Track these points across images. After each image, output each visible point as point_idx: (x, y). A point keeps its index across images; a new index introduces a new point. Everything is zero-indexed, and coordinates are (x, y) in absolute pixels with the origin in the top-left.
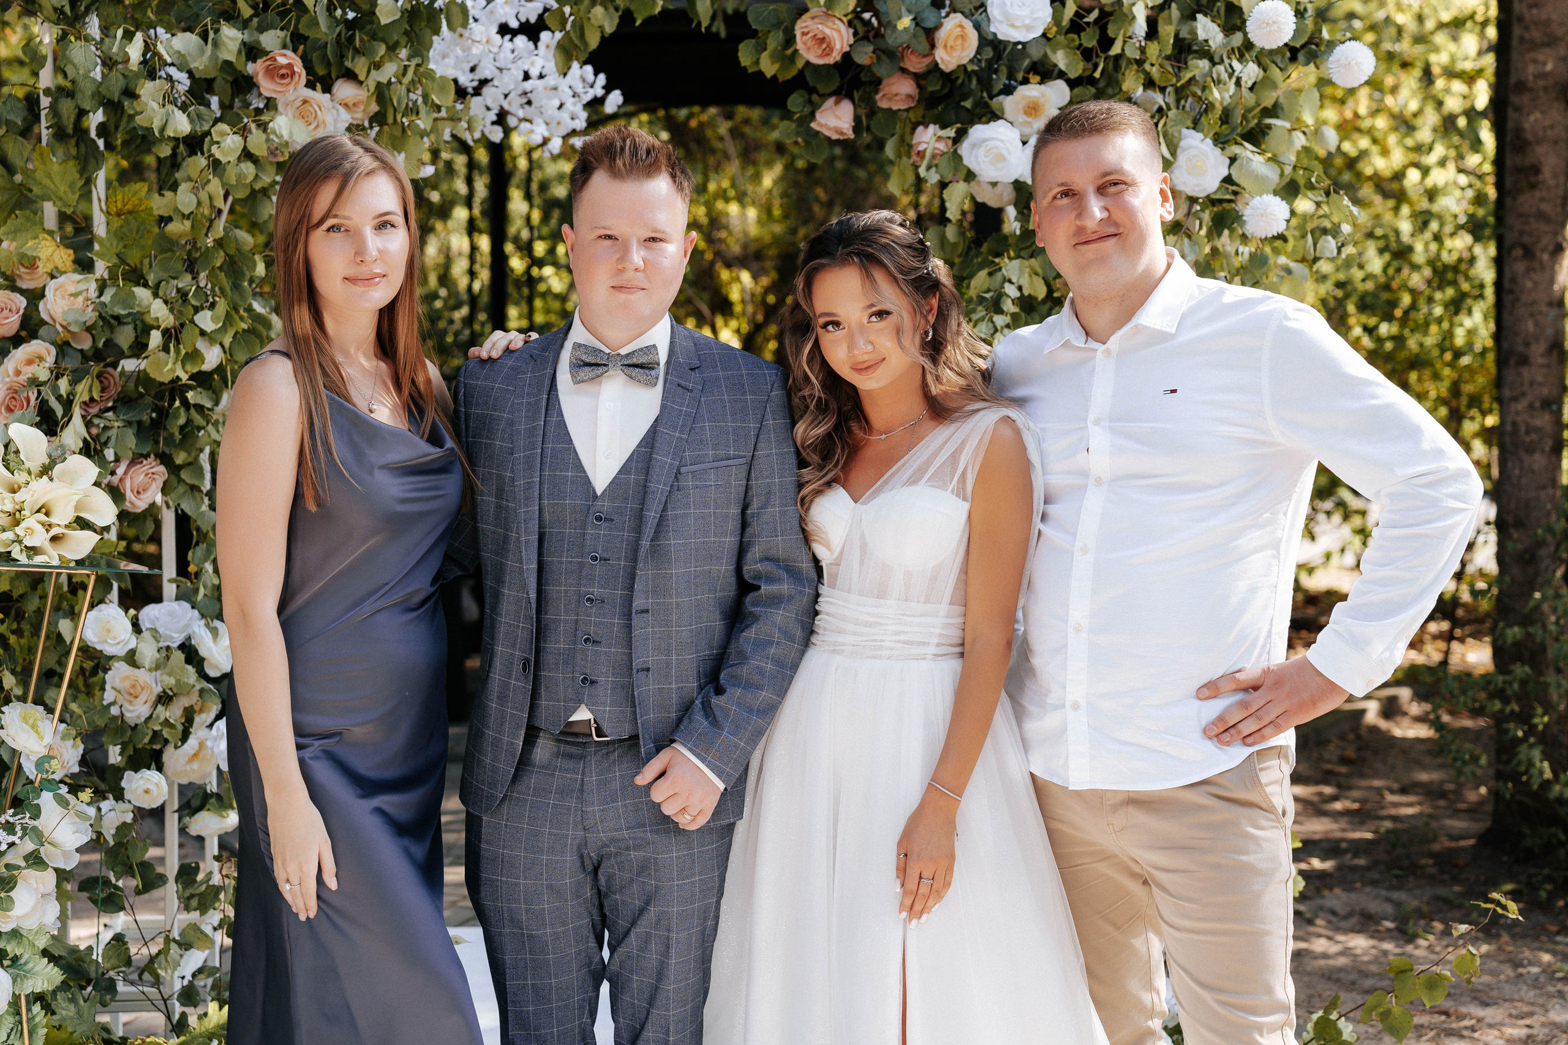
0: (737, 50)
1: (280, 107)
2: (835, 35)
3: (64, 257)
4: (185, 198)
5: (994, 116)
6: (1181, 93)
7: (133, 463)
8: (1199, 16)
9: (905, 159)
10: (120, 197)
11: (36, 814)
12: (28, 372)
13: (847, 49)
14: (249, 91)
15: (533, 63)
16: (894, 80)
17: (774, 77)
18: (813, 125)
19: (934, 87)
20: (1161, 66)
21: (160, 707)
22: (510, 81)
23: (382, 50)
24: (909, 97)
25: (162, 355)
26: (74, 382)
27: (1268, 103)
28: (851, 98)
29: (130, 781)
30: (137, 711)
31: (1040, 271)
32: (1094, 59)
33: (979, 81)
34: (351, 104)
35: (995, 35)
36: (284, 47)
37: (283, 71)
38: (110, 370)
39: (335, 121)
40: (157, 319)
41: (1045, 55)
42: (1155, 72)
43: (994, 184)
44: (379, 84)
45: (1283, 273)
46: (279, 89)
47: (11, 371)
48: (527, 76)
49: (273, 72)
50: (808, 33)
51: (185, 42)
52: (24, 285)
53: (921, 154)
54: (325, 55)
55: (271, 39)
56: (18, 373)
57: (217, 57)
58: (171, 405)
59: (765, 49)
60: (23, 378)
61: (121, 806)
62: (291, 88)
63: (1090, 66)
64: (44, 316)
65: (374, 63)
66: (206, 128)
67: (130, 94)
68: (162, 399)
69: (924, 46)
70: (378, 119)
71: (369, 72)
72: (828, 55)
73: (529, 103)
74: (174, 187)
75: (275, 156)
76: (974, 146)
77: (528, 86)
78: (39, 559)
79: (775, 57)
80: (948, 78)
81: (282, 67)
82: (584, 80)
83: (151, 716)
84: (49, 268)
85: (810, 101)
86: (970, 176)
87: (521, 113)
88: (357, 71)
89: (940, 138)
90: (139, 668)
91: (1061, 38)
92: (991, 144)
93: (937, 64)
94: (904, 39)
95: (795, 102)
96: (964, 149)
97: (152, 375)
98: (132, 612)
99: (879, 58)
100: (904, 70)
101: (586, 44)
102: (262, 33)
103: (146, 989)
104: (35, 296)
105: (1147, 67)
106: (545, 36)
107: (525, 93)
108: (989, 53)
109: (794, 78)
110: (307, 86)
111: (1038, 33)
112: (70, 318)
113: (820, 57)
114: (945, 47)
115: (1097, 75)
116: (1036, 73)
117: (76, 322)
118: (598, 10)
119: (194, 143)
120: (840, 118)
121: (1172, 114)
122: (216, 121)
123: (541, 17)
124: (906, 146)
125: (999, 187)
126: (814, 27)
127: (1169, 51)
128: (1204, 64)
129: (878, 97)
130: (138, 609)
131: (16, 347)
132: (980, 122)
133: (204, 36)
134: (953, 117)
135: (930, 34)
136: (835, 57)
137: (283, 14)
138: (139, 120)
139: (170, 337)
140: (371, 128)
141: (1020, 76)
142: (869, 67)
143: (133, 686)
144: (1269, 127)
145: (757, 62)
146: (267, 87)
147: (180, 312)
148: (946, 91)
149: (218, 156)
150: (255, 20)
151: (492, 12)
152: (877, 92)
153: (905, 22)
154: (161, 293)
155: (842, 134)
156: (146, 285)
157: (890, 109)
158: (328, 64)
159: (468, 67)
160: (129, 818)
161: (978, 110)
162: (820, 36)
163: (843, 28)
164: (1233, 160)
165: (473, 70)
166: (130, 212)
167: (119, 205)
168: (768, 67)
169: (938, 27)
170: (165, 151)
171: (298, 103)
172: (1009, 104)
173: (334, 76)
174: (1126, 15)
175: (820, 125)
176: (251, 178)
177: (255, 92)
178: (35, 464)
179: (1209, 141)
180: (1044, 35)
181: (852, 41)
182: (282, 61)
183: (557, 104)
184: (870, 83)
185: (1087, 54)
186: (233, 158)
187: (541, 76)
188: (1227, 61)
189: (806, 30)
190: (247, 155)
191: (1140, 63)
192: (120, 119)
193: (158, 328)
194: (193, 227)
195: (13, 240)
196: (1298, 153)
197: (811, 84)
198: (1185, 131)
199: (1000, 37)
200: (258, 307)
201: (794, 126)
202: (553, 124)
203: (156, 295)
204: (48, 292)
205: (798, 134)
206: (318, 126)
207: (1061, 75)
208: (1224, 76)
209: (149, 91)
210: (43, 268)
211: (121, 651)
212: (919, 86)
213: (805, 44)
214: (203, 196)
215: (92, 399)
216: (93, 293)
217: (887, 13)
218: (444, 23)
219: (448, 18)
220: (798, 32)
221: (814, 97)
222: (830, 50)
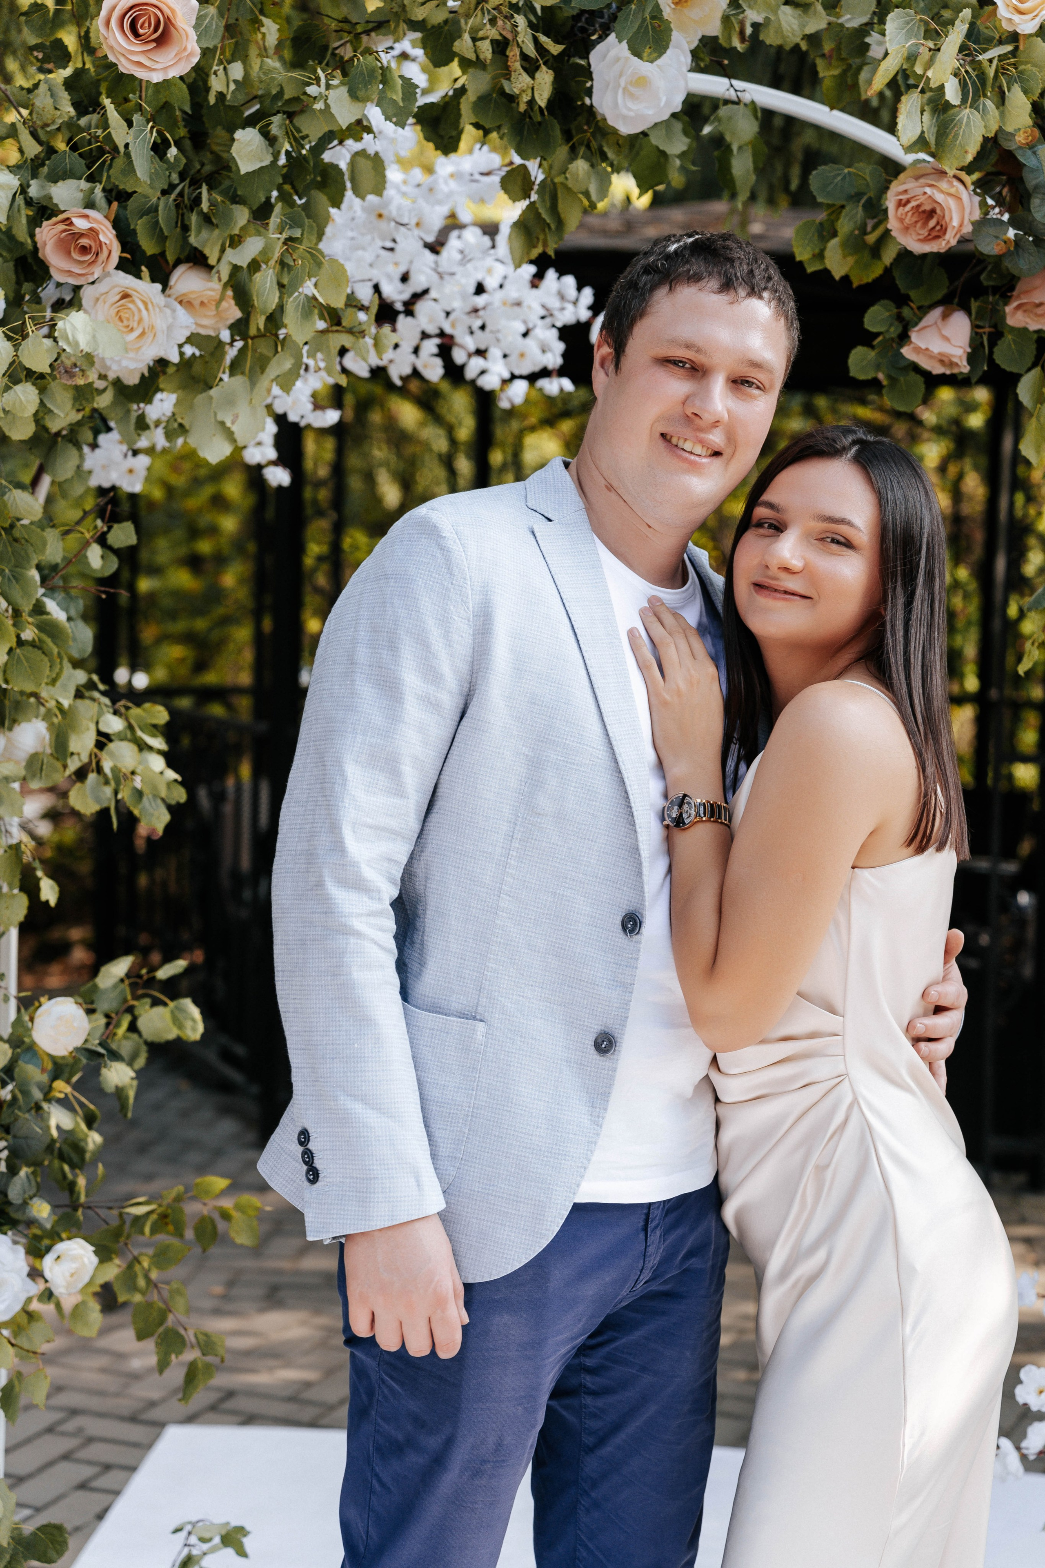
1: (84, 302)
2: (952, 203)
13: (970, 228)
14: (38, 275)
15: (488, 269)
16: (1037, 281)
17: (846, 279)
18: (905, 353)
22: (454, 293)
23: (242, 216)
28: (968, 310)
34: (196, 303)
36: (90, 204)
37: (84, 241)
39: (170, 328)
44: (236, 269)
46: (77, 270)
48: (479, 288)
49: (69, 243)
50: (908, 201)
54: (157, 222)
55: (68, 193)
59: (834, 234)
62: (99, 270)
65: (232, 238)
70: (239, 328)
71: (223, 251)
72: (937, 237)
73: (482, 325)
75: (72, 375)
77: (482, 300)
79: (849, 246)
81: (81, 235)
82: (562, 297)
85: (899, 318)
87: (471, 343)
88: (207, 252)
95: (877, 318)
99: (1016, 245)
101: (560, 221)
102: (55, 182)
109: (876, 281)
110: (122, 268)
113: (925, 240)
118: (580, 165)
120: (947, 339)
126: (920, 191)
129: (1008, 309)
136: (950, 240)
137: (91, 156)
140: (231, 344)
142: (998, 261)
145: (820, 253)
146: (62, 267)
150: (47, 163)
152: (1008, 301)
155: (952, 364)
157: (1026, 330)
158: (162, 239)
159: (394, 271)
162: (927, 207)
163: (963, 194)
165: (401, 276)
168: (838, 262)
171: (113, 297)
173: (171, 258)
175: (918, 350)
176: (31, 408)
181: (977, 217)
182: (81, 224)
183: (521, 327)
184: (995, 290)
187: (499, 290)
189: (904, 197)
190: (20, 371)
197: (903, 291)
200: (55, 610)
201: (876, 354)
202: (516, 360)
205: (880, 365)
206: (143, 333)
213: (901, 220)
218: (348, 185)
219: (353, 180)
220: (890, 202)
221: (906, 312)
222: (940, 231)
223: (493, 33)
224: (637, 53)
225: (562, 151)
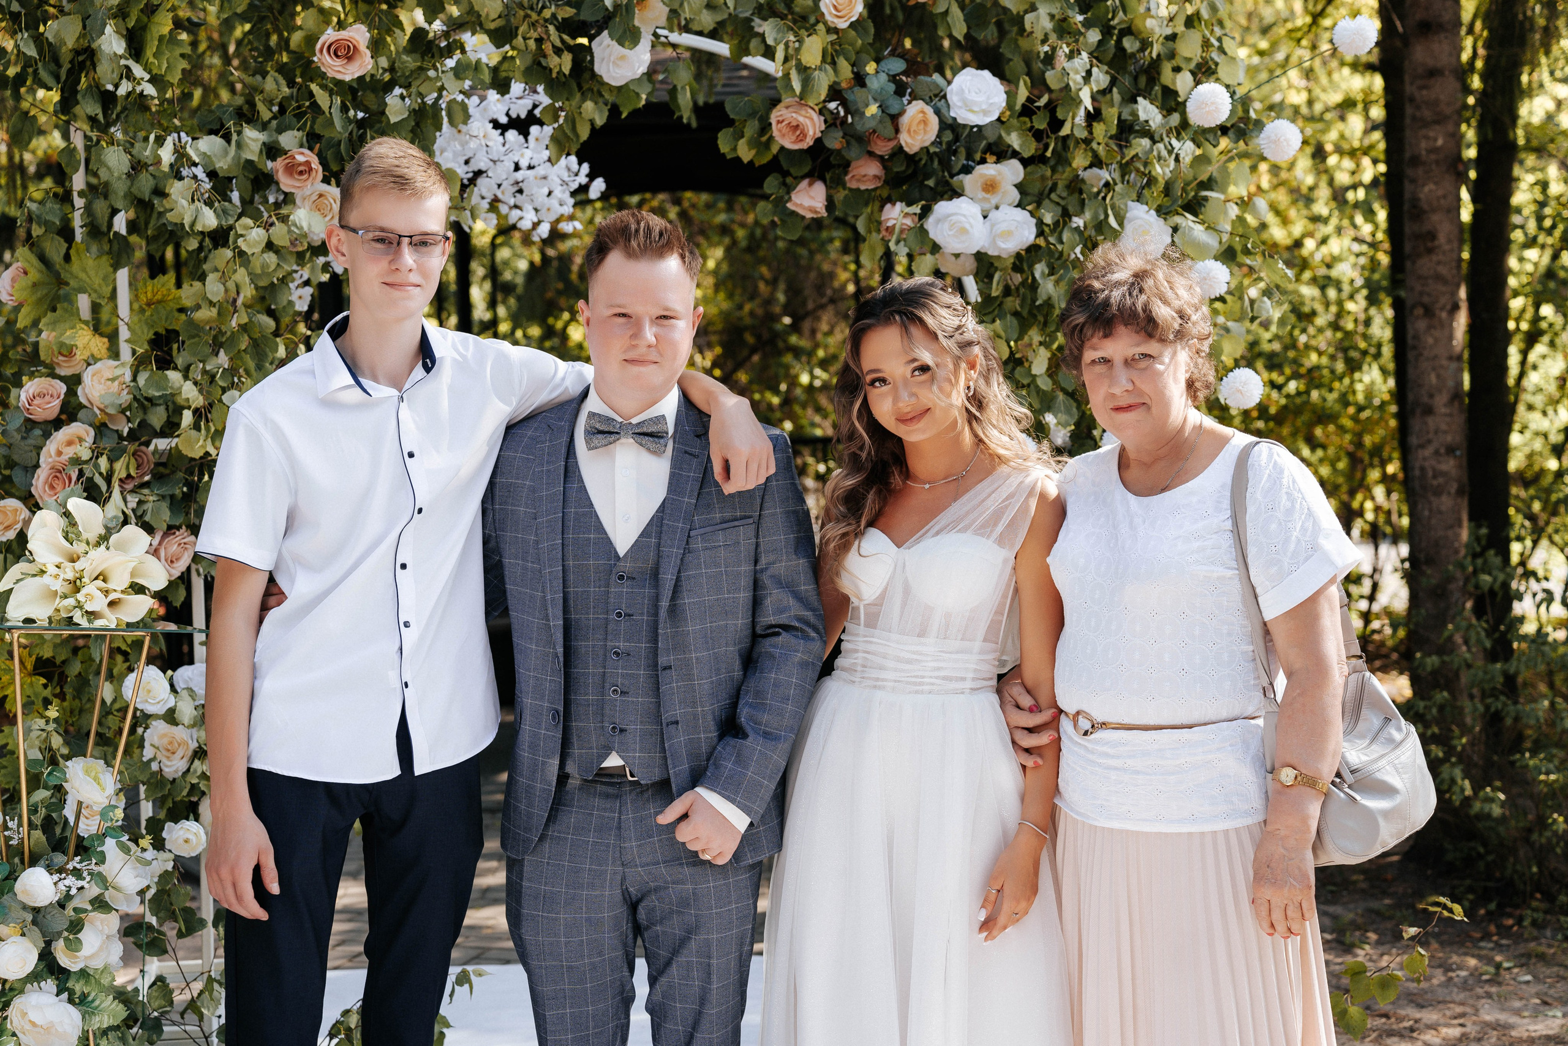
0: (716, 138)
1: (298, 201)
3: (99, 345)
4: (214, 287)
5: (955, 193)
6: (1125, 169)
7: (166, 535)
8: (1140, 99)
9: (874, 234)
10: (150, 288)
11: (102, 860)
12: (69, 452)
13: (819, 135)
14: (268, 187)
15: (522, 155)
16: (861, 162)
17: (751, 162)
18: (789, 205)
19: (899, 167)
20: (1107, 145)
21: (197, 762)
22: (502, 172)
24: (876, 177)
25: (194, 432)
26: (111, 461)
27: (1204, 177)
28: (824, 181)
29: (170, 832)
30: (174, 767)
31: (1003, 334)
32: (1045, 140)
33: (940, 162)
35: (955, 119)
36: (301, 146)
37: (301, 168)
38: (143, 448)
40: (188, 400)
41: (1000, 137)
42: (1101, 150)
43: (957, 256)
45: (1222, 332)
46: (297, 184)
47: (53, 452)
48: (517, 168)
49: (292, 169)
50: (783, 121)
51: (209, 144)
52: (62, 372)
53: (890, 230)
54: (339, 152)
55: (289, 139)
56: (59, 453)
57: (239, 158)
58: (201, 479)
59: (742, 137)
60: (64, 458)
61: (163, 855)
62: (309, 183)
63: (1041, 146)
64: (83, 400)
66: (231, 222)
67: (160, 192)
68: (192, 474)
69: (889, 130)
72: (801, 140)
73: (520, 191)
74: (202, 278)
75: (295, 246)
76: (938, 221)
77: (519, 175)
78: (98, 623)
79: (752, 144)
80: (911, 159)
81: (300, 164)
82: (569, 170)
83: (188, 770)
84: (86, 355)
85: (784, 184)
86: (935, 248)
87: (512, 202)
89: (907, 215)
90: (177, 724)
91: (1014, 122)
92: (954, 218)
93: (901, 147)
94: (872, 124)
95: (771, 184)
96: (930, 224)
97: (184, 452)
98: (170, 672)
99: (848, 143)
100: (871, 154)
101: (577, 136)
102: (281, 133)
103: (188, 1028)
104: (73, 382)
105: (1094, 145)
106: (534, 130)
107: (517, 183)
108: (948, 136)
109: (770, 162)
110: (323, 181)
111: (995, 117)
112: (107, 402)
113: (794, 142)
114: (909, 131)
115: (1049, 154)
116: (992, 153)
117: (113, 405)
118: (589, 105)
119: (220, 237)
120: (813, 198)
121: (1119, 188)
122: (239, 217)
123: (530, 113)
124: (876, 224)
125: (962, 258)
126: (788, 115)
127: (1114, 131)
128: (1145, 142)
129: (847, 178)
130: (174, 670)
131: (57, 429)
132: (942, 199)
133: (227, 138)
134: (917, 195)
135: (895, 119)
136: (809, 142)
137: (299, 116)
138: (170, 216)
139: (200, 416)
141: (978, 157)
142: (839, 151)
143: (171, 743)
144: (1206, 199)
145: (735, 149)
146: (286, 183)
147: (209, 393)
148: (910, 171)
149: (244, 248)
150: (274, 123)
151: (485, 110)
152: (846, 173)
153: (873, 109)
154: (191, 375)
155: (816, 212)
156: (176, 368)
157: (858, 190)
159: (462, 159)
160: (169, 866)
161: (940, 189)
162: (794, 123)
163: (815, 116)
164: (1175, 229)
165: (467, 162)
166: (159, 302)
167: (149, 295)
168: (745, 153)
169: (902, 113)
170: (192, 244)
171: (315, 197)
172: (967, 180)
174: (1073, 99)
175: (796, 205)
176: (273, 267)
177: (273, 187)
178: (92, 536)
179: (1153, 212)
180: (999, 119)
181: (823, 127)
182: (300, 158)
183: (546, 191)
184: (839, 166)
185: (1038, 135)
186: (257, 250)
187: (530, 167)
188: (1166, 140)
189: (780, 118)
190: (270, 246)
191: (1087, 141)
192: (150, 216)
193: (189, 408)
194: (219, 314)
195: (53, 330)
196: (1233, 222)
197: (786, 168)
198: (1130, 203)
199: (960, 121)
201: (770, 206)
202: (543, 212)
203: (186, 377)
204: (87, 378)
205: (774, 214)
207: (1015, 154)
208: (1164, 153)
209: (177, 190)
210: (80, 355)
211: (160, 710)
212: (885, 168)
213: (780, 131)
214: (231, 285)
215: (129, 476)
216: (128, 377)
217: (855, 102)
218: (445, 120)
219: (449, 115)
220: (773, 120)
221: (789, 180)
222: (803, 136)
223: (535, 35)
224: (621, 44)
225: (578, 95)
